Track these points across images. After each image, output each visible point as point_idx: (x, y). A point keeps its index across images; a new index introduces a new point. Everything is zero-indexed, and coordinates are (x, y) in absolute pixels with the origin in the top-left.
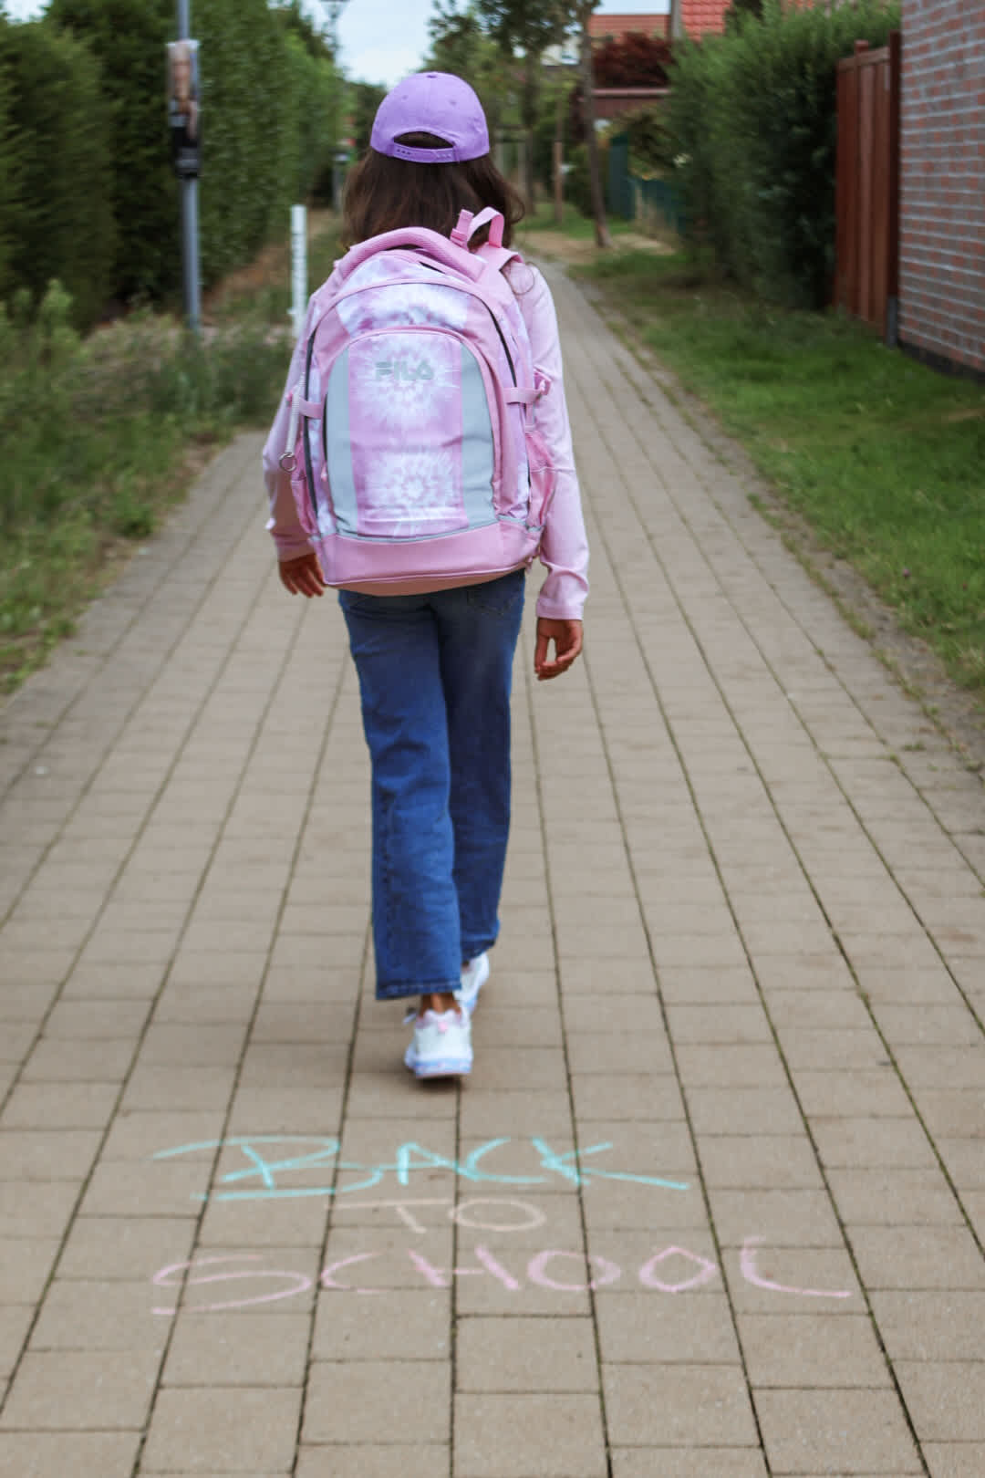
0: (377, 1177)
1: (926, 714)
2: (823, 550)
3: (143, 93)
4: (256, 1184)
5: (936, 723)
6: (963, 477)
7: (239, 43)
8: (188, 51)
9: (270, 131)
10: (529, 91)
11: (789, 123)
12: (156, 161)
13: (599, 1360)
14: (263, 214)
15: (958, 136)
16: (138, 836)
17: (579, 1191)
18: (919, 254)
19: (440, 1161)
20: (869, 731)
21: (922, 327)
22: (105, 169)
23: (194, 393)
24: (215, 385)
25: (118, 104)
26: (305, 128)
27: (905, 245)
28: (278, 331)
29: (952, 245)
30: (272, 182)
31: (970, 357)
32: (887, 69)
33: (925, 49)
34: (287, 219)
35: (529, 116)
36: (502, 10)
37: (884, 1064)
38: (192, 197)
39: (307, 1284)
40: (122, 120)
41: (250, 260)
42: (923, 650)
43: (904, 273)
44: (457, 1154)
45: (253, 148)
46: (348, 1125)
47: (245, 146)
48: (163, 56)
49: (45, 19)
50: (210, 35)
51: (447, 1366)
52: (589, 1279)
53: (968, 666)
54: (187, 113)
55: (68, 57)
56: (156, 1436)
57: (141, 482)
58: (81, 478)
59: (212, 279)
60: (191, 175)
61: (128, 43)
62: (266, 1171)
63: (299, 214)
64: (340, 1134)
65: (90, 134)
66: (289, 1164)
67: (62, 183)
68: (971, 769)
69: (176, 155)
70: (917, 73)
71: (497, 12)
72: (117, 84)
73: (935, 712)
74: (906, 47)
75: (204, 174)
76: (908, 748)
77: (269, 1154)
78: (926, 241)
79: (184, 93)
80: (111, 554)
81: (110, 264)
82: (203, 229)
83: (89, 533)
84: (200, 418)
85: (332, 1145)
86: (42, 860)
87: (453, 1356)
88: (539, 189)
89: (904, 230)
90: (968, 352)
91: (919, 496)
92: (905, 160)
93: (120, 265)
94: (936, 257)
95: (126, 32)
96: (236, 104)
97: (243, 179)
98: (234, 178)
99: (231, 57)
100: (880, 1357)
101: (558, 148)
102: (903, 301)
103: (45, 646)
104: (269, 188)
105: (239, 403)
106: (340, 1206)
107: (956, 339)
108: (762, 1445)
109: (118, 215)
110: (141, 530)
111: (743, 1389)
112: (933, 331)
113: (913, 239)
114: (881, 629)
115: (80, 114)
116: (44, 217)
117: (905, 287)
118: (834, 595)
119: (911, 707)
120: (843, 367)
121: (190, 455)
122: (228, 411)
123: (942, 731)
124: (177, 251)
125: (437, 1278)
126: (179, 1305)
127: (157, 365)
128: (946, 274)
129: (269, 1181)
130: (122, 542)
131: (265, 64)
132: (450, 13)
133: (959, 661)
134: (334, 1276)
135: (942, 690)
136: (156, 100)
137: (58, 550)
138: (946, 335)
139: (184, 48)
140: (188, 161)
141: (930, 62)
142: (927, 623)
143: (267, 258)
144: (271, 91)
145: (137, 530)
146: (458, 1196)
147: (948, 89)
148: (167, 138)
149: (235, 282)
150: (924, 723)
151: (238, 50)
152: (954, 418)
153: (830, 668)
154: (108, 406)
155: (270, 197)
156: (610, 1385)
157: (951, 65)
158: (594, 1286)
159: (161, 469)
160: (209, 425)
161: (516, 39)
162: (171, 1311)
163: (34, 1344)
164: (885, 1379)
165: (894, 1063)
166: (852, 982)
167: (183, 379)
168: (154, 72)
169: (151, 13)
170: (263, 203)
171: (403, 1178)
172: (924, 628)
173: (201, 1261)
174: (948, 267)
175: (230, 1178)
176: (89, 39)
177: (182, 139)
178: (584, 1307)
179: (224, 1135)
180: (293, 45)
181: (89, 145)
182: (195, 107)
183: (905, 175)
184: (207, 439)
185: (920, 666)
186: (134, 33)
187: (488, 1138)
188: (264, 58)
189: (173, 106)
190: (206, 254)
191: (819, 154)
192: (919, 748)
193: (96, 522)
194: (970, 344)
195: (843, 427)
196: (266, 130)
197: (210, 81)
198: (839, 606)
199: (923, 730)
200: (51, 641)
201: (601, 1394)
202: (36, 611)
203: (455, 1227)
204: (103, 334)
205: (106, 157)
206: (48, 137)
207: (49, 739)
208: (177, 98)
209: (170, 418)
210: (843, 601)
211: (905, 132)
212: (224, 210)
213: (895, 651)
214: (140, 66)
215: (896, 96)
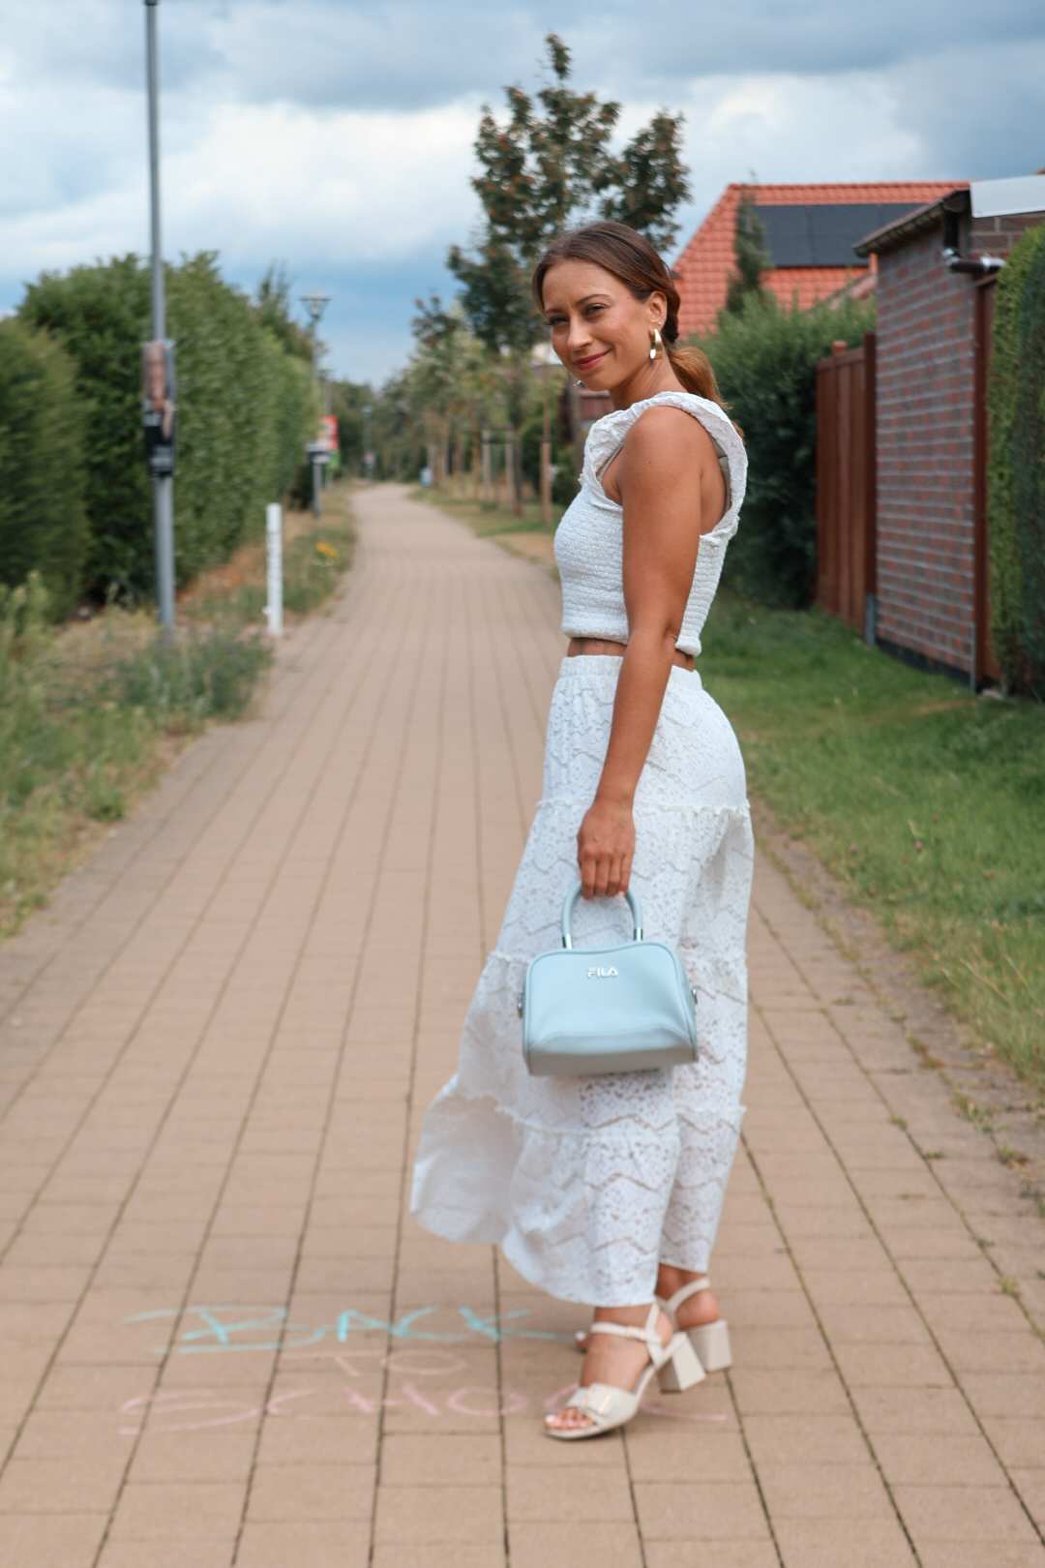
0: (318, 1336)
1: (859, 972)
2: (782, 832)
3: (116, 393)
4: (212, 1340)
5: (867, 981)
6: (926, 764)
7: (214, 342)
8: (164, 352)
9: (247, 430)
10: (516, 392)
11: (772, 425)
12: (130, 459)
13: (504, 1462)
14: (239, 514)
15: (929, 435)
16: (109, 1075)
17: (498, 1346)
18: (897, 552)
19: (374, 1324)
20: (803, 988)
21: (900, 624)
22: (79, 468)
23: (167, 686)
24: (188, 678)
25: (92, 405)
26: (282, 427)
27: (881, 543)
28: (252, 630)
29: (928, 542)
30: (248, 481)
31: (944, 653)
32: (861, 370)
33: (898, 349)
34: (263, 519)
35: (516, 418)
36: (486, 309)
37: (779, 1251)
38: (165, 498)
39: (255, 1412)
40: (96, 421)
41: (226, 560)
42: (864, 919)
43: (881, 571)
44: (392, 1318)
45: (229, 447)
46: (295, 1299)
47: (220, 446)
48: (138, 355)
49: (17, 318)
50: (185, 334)
51: (373, 1469)
52: (501, 1407)
53: (902, 930)
54: (162, 412)
55: (42, 355)
56: (121, 1516)
57: (113, 771)
58: (57, 764)
59: (185, 578)
60: (164, 474)
61: (103, 344)
62: (221, 1332)
63: (274, 512)
64: (288, 1304)
65: (64, 432)
66: (241, 1327)
67: (36, 480)
68: (896, 1020)
69: (149, 453)
70: (891, 373)
71: (482, 311)
72: (90, 383)
73: (868, 971)
74: (881, 347)
75: (177, 472)
76: (839, 1002)
77: (224, 1319)
78: (904, 539)
79: (158, 391)
80: (83, 835)
81: (81, 562)
82: (177, 528)
83: (60, 816)
84: (172, 710)
85: (280, 1312)
86: (19, 1094)
87: (378, 1461)
88: (527, 490)
89: (881, 529)
90: (941, 648)
91: (878, 780)
92: (881, 459)
93: (92, 563)
94: (913, 555)
95: (100, 330)
96: (211, 403)
97: (219, 479)
98: (209, 478)
99: (207, 356)
100: (745, 1461)
101: (546, 449)
102: (881, 598)
103: (20, 917)
104: (246, 488)
105: (210, 694)
106: (284, 1356)
107: (930, 636)
108: (637, 1520)
109: (90, 513)
110: (113, 814)
111: (625, 1482)
112: (910, 628)
113: (890, 536)
114: (827, 901)
115: (53, 413)
116: (17, 514)
117: (882, 585)
118: (786, 871)
119: (846, 967)
120: (819, 662)
121: (162, 747)
122: (200, 704)
123: (873, 989)
124: (150, 552)
125: (368, 1406)
126: (143, 1426)
127: (129, 656)
128: (921, 572)
129: (223, 1338)
130: (93, 824)
131: (243, 363)
132: (434, 313)
133: (896, 925)
134: (278, 1405)
135: (877, 953)
136: (129, 399)
137: (31, 831)
138: (921, 632)
139: (159, 347)
140: (162, 459)
141: (903, 363)
142: (871, 895)
143: (244, 557)
144: (247, 389)
145: (108, 812)
146: (390, 1349)
147: (918, 389)
148: (140, 435)
149: (211, 581)
150: (857, 981)
151: (214, 348)
152: (924, 710)
153: (774, 935)
154: (80, 696)
155: (246, 497)
156: (511, 1480)
157: (921, 366)
158: (504, 1412)
159: (134, 758)
160: (180, 717)
161: (501, 337)
162: (135, 1431)
163: (17, 1453)
164: (749, 1475)
165: (789, 1251)
166: (758, 1188)
167: (155, 672)
168: (127, 372)
169: (125, 312)
170: (239, 503)
171: (342, 1336)
172: (868, 900)
173: (162, 1395)
174: (923, 565)
175: (189, 1336)
176: (63, 338)
177: (156, 438)
178: (495, 1426)
179: (184, 1304)
180: (271, 345)
181: (62, 443)
182: (170, 407)
183: (881, 473)
184: (177, 732)
185: (860, 933)
186: (109, 334)
187: (419, 1307)
188: (240, 357)
189: (147, 405)
190: (180, 553)
191: (802, 453)
192: (849, 1002)
193: (68, 805)
194: (943, 640)
195: (814, 720)
196: (244, 431)
197: (185, 378)
198: (790, 882)
199: (857, 988)
200: (25, 911)
201: (504, 1487)
202: (10, 885)
203: (386, 1372)
204: (76, 632)
205: (78, 454)
206: (21, 435)
207: (23, 996)
208: (151, 397)
209: (139, 711)
210: (794, 877)
211: (881, 431)
212: (199, 511)
213: (837, 921)
214: (114, 366)
215: (871, 396)
